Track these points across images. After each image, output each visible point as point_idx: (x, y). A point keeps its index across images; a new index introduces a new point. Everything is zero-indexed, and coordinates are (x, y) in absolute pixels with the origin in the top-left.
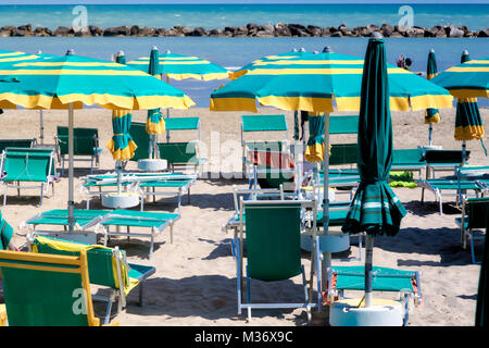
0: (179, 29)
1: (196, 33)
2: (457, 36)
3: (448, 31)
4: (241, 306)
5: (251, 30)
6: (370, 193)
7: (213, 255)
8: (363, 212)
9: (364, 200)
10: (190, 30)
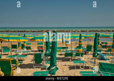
0: (31, 31)
1: (34, 32)
2: (71, 32)
3: (70, 31)
4: (34, 67)
5: (42, 31)
6: (47, 51)
7: (32, 61)
8: (46, 53)
9: (47, 52)
10: (33, 31)
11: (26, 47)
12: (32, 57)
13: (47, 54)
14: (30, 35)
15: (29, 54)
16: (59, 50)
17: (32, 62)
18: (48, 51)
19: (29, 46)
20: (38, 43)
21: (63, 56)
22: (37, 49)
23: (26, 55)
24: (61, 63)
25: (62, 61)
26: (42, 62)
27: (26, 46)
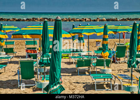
0: (14, 19)
1: (19, 20)
2: (88, 21)
3: (85, 19)
4: (19, 85)
5: (34, 19)
6: (44, 56)
8: (43, 60)
9: (43, 57)
10: (17, 19)
11: (5, 49)
12: (16, 68)
13: (45, 62)
14: (13, 27)
15: (11, 62)
16: (66, 55)
17: (17, 78)
18: (46, 57)
19: (9, 46)
20: (26, 41)
21: (74, 66)
22: (24, 53)
23: (5, 64)
24: (70, 79)
25: (72, 75)
26: (35, 77)
27: (5, 47)
